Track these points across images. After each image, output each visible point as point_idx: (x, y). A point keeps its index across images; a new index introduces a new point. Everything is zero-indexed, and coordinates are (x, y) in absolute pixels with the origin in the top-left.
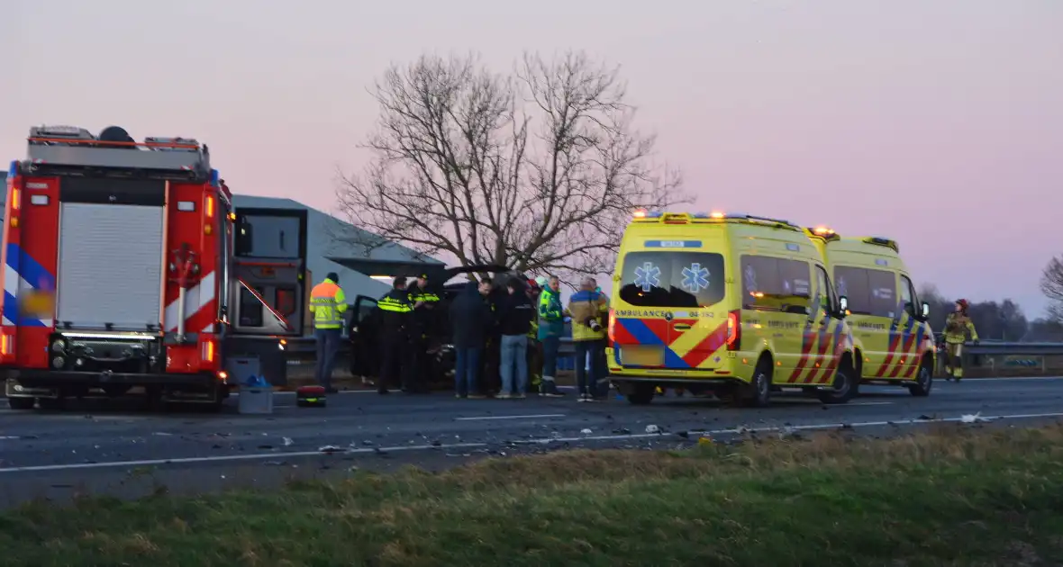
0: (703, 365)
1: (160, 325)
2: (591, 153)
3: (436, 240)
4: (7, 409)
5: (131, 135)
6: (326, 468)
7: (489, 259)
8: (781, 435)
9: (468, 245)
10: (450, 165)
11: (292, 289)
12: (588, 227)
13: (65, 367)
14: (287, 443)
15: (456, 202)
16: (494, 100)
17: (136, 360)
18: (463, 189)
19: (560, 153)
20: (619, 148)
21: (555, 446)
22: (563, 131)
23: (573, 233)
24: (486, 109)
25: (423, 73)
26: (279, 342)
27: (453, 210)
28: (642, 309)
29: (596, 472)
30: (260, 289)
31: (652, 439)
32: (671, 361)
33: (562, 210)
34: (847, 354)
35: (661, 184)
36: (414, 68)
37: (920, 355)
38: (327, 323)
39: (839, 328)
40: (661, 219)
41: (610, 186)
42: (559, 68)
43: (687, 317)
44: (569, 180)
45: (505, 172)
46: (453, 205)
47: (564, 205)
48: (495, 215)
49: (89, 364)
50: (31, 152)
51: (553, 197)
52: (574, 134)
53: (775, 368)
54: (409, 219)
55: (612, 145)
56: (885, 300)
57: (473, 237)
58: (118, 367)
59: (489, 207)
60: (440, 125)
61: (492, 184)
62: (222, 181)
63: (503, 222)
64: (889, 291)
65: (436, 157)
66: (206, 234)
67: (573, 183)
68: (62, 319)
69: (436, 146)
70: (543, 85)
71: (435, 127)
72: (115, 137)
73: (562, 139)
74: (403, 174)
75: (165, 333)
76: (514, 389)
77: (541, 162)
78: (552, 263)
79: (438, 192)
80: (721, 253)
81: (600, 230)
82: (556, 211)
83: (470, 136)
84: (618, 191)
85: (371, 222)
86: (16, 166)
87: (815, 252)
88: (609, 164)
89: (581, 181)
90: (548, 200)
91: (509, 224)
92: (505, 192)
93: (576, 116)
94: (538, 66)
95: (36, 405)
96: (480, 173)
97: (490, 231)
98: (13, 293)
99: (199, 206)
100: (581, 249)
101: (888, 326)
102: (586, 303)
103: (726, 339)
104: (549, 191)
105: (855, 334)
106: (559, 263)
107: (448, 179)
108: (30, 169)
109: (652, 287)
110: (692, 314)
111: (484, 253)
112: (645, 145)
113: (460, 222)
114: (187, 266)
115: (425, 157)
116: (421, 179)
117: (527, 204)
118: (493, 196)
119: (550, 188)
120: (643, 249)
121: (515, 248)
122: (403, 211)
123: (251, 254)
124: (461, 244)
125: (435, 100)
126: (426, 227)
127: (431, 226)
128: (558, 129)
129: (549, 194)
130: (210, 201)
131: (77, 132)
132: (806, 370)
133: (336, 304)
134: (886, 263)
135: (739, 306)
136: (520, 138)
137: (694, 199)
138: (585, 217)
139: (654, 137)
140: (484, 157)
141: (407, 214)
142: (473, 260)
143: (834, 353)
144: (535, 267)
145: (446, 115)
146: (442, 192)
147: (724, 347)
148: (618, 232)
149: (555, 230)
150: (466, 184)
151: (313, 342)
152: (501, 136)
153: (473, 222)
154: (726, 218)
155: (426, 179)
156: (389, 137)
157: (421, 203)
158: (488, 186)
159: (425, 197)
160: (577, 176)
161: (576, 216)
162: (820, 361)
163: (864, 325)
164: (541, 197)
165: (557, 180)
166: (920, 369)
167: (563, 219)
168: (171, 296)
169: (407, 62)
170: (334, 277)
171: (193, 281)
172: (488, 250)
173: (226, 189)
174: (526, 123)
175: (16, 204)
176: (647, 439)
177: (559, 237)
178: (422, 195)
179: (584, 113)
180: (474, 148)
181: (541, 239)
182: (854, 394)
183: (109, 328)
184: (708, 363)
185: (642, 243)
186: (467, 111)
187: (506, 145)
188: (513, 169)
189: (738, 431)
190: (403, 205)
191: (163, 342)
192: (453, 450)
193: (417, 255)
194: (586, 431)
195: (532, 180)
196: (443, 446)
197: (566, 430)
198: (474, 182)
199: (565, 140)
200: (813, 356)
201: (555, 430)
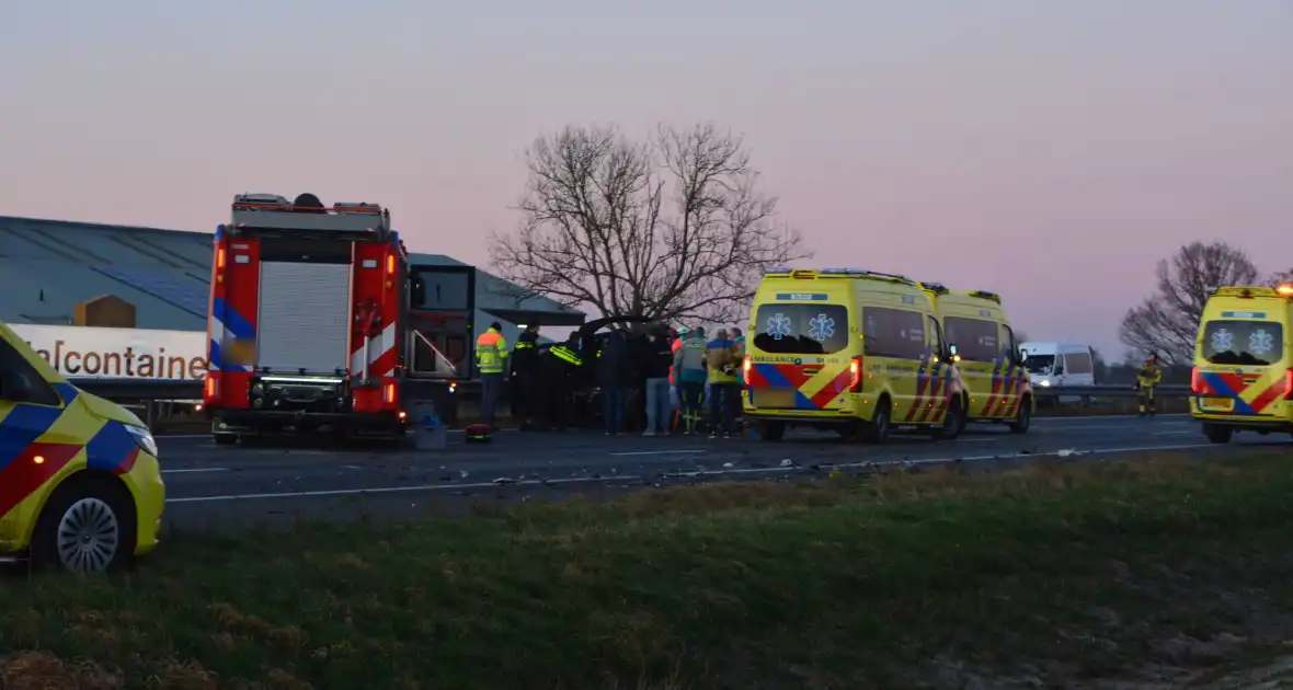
0: (829, 405)
1: (347, 370)
2: (719, 213)
3: (579, 293)
4: (213, 445)
5: (322, 201)
6: (501, 497)
7: (626, 310)
8: (902, 469)
9: (608, 297)
10: (591, 225)
11: (461, 338)
12: (717, 282)
13: (263, 408)
14: (464, 476)
15: (597, 258)
16: (631, 166)
17: (326, 400)
18: (603, 245)
19: (690, 214)
20: (744, 210)
21: (701, 478)
22: (693, 193)
23: (703, 285)
24: (623, 174)
25: (567, 142)
26: (449, 385)
27: (595, 266)
28: (775, 355)
29: (742, 501)
30: (433, 338)
31: (789, 472)
32: (801, 402)
33: (693, 265)
34: (956, 396)
35: (782, 241)
36: (560, 138)
37: (1020, 396)
38: (489, 368)
39: (949, 372)
40: (791, 274)
41: (736, 243)
42: (690, 138)
43: (815, 363)
44: (699, 238)
45: (641, 232)
46: (595, 262)
47: (695, 259)
48: (632, 270)
49: (285, 405)
50: (235, 217)
51: (685, 253)
52: (703, 196)
53: (894, 408)
54: (554, 274)
55: (738, 206)
56: (988, 347)
57: (612, 288)
58: (309, 407)
59: (627, 263)
60: (582, 188)
61: (629, 242)
62: (401, 242)
63: (639, 277)
64: (994, 339)
65: (579, 217)
66: (387, 289)
67: (703, 241)
68: (261, 365)
69: (578, 206)
70: (674, 150)
71: (578, 190)
72: (308, 203)
73: (693, 202)
74: (549, 233)
75: (351, 377)
76: (659, 428)
77: (674, 223)
78: (685, 313)
79: (581, 250)
80: (843, 304)
81: (727, 283)
82: (688, 266)
83: (609, 198)
84: (743, 247)
85: (520, 275)
86: (222, 228)
87: (926, 303)
88: (736, 223)
89: (709, 239)
90: (680, 257)
91: (645, 278)
92: (641, 249)
93: (705, 180)
94: (670, 136)
95: (238, 441)
96: (619, 231)
97: (628, 284)
98: (218, 342)
99: (382, 265)
100: (710, 301)
101: (992, 370)
102: (721, 350)
103: (849, 383)
104: (680, 248)
105: (963, 377)
106: (689, 313)
107: (590, 236)
108: (234, 232)
109: (783, 336)
110: (819, 360)
111: (623, 304)
112: (767, 208)
113: (601, 277)
114: (371, 318)
115: (569, 217)
116: (566, 237)
117: (662, 260)
118: (631, 252)
119: (682, 245)
120: (774, 301)
121: (650, 299)
122: (549, 266)
123: (424, 306)
124: (601, 296)
125: (578, 166)
126: (570, 281)
127: (574, 280)
128: (689, 192)
129: (681, 250)
130: (391, 259)
131: (274, 199)
132: (921, 410)
133: (498, 351)
134: (989, 314)
135: (861, 350)
136: (655, 200)
137: (812, 254)
138: (713, 272)
139: (775, 199)
140: (622, 217)
141: (552, 268)
142: (612, 311)
143: (945, 395)
144: (668, 317)
145: (589, 180)
146: (584, 248)
147: (847, 390)
148: (744, 285)
149: (686, 284)
150: (606, 242)
151: (479, 385)
152: (638, 197)
153: (613, 276)
155: (569, 237)
156: (535, 198)
157: (565, 259)
158: (626, 244)
159: (569, 253)
160: (706, 234)
161: (706, 270)
162: (932, 402)
163: (970, 370)
164: (673, 254)
165: (689, 238)
166: (1020, 408)
167: (694, 273)
168: (356, 344)
169: (553, 130)
170: (497, 326)
171: (376, 330)
172: (626, 301)
173: (404, 248)
174: (660, 187)
175: (221, 264)
176: (784, 472)
177: (691, 289)
178: (567, 252)
179: (712, 177)
180: (613, 210)
181: (674, 292)
182: (961, 432)
183: (302, 373)
184: (833, 404)
185: (774, 296)
186: (607, 176)
187: (642, 206)
188: (649, 228)
189: (863, 464)
190: (549, 261)
191: (349, 384)
192: (612, 482)
193: (561, 306)
194: (728, 465)
195: (665, 238)
196: (602, 478)
197: (709, 465)
198: (614, 240)
199: (695, 202)
200: (926, 397)
201: (699, 464)
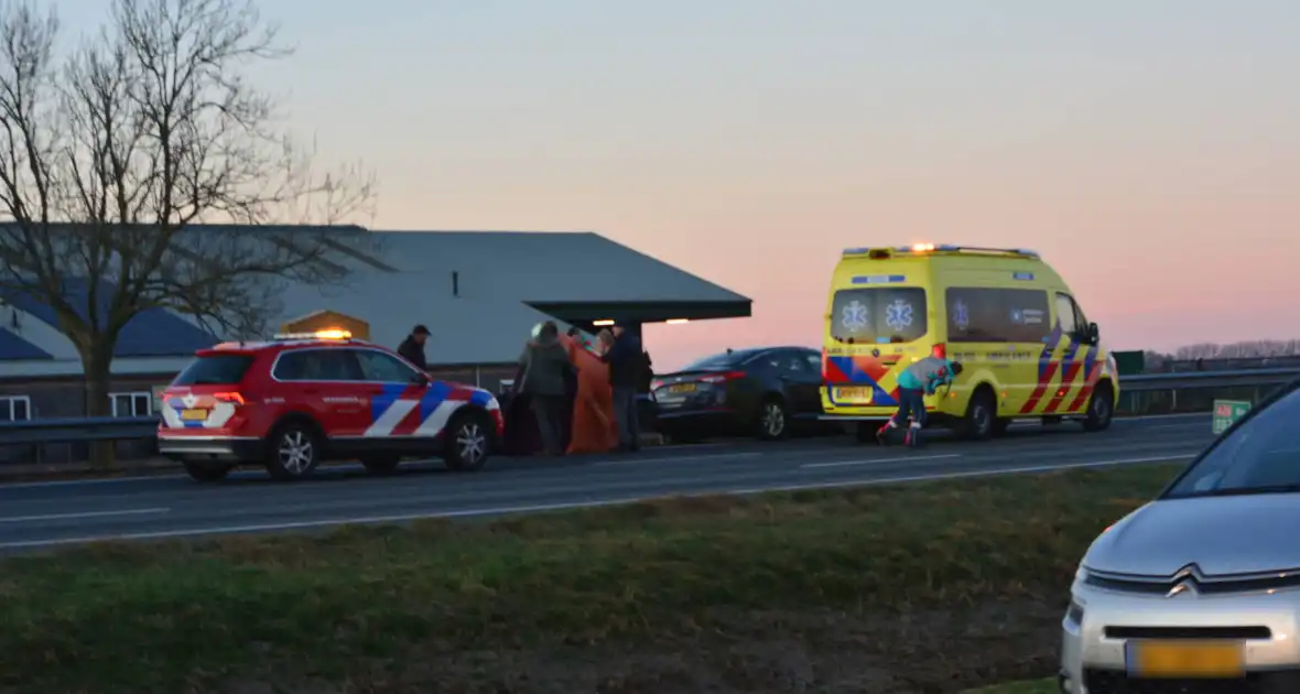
32: (881, 397)
43: (895, 353)
53: (1000, 400)
80: (922, 286)
120: (849, 285)
135: (943, 338)
154: (936, 250)
185: (850, 280)
